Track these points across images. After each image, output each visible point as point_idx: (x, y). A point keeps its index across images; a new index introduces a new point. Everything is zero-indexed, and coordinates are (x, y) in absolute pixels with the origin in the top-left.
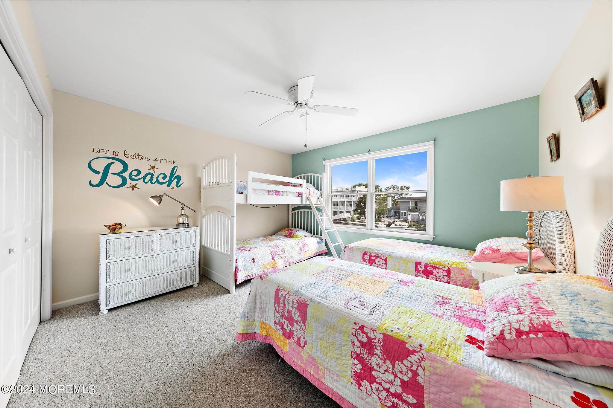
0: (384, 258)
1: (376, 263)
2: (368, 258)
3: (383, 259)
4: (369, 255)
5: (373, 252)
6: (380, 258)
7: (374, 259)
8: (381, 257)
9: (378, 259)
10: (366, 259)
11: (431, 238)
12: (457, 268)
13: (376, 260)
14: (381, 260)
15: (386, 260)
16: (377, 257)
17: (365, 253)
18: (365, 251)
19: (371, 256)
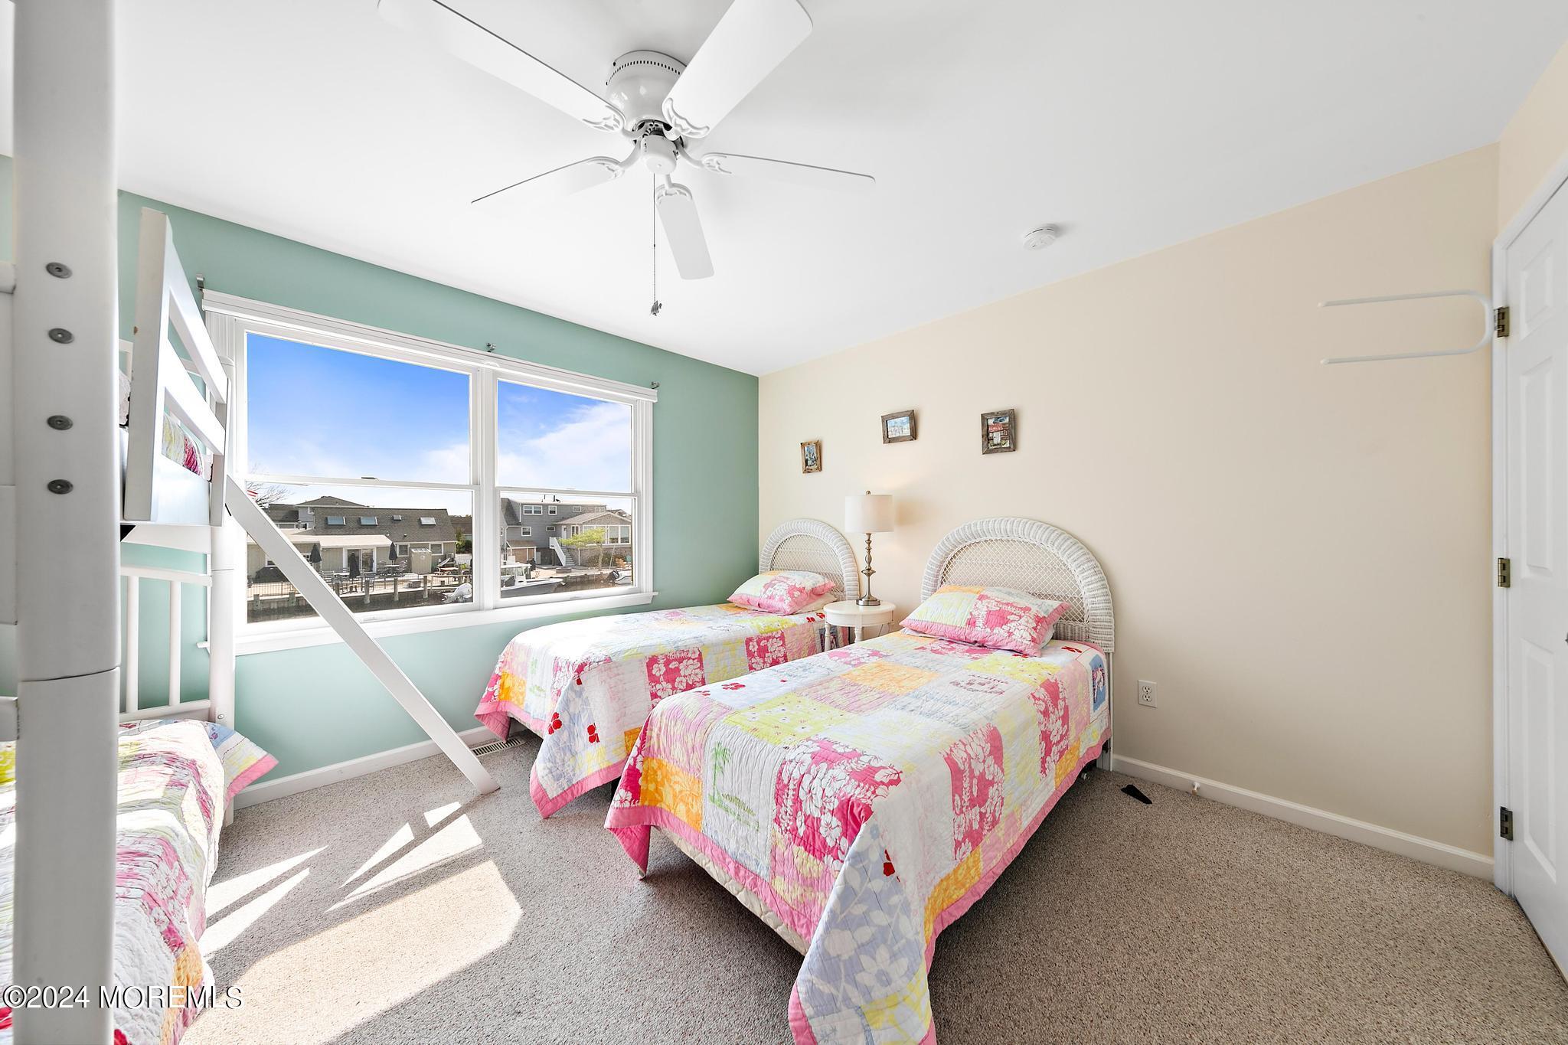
0: (697, 656)
1: (682, 674)
2: (664, 669)
3: (694, 659)
4: (662, 661)
5: (669, 649)
6: (689, 658)
7: (677, 666)
8: (689, 655)
9: (685, 661)
10: (658, 674)
11: (648, 597)
12: (789, 628)
13: (682, 666)
14: (691, 661)
15: (700, 659)
16: (680, 660)
17: (653, 661)
18: (650, 653)
19: (667, 663)
